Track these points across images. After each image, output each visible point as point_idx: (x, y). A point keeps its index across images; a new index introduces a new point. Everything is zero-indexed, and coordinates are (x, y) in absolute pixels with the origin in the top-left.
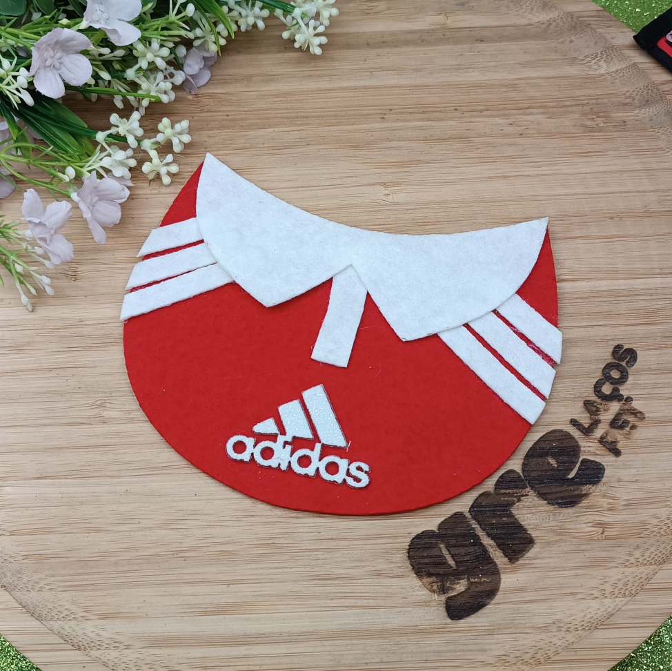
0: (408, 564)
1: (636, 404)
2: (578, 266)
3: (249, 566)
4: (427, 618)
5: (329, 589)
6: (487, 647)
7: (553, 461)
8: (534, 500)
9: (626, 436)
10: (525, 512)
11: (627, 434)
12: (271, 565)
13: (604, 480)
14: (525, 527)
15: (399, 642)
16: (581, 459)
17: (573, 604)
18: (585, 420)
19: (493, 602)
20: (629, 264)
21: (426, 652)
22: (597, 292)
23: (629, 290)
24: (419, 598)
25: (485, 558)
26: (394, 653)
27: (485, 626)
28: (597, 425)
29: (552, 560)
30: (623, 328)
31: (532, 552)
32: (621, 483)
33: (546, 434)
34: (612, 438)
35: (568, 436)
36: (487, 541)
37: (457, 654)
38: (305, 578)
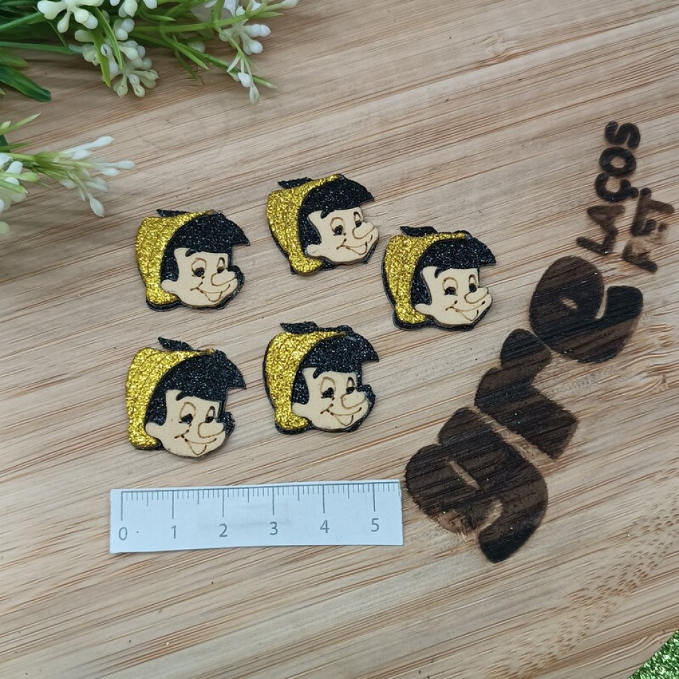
0: (411, 504)
1: (656, 196)
2: (525, 33)
3: (183, 574)
4: (460, 570)
5: (309, 572)
6: (554, 586)
7: (569, 303)
8: (560, 363)
9: (657, 242)
10: (551, 382)
11: (656, 239)
12: (215, 563)
13: (645, 308)
14: (558, 403)
15: (428, 618)
16: (606, 289)
17: (654, 490)
18: (597, 235)
19: (545, 520)
20: (591, 15)
21: (472, 619)
22: (560, 60)
23: (601, 47)
24: (441, 545)
25: (516, 461)
26: (427, 635)
27: (543, 557)
28: (614, 238)
29: (607, 438)
30: (608, 100)
31: (579, 434)
32: (669, 307)
33: (550, 268)
34: (639, 249)
35: (579, 263)
36: (512, 438)
37: (515, 608)
38: (270, 567)
